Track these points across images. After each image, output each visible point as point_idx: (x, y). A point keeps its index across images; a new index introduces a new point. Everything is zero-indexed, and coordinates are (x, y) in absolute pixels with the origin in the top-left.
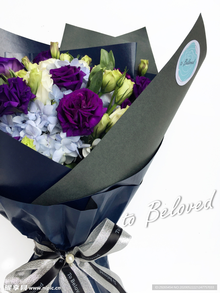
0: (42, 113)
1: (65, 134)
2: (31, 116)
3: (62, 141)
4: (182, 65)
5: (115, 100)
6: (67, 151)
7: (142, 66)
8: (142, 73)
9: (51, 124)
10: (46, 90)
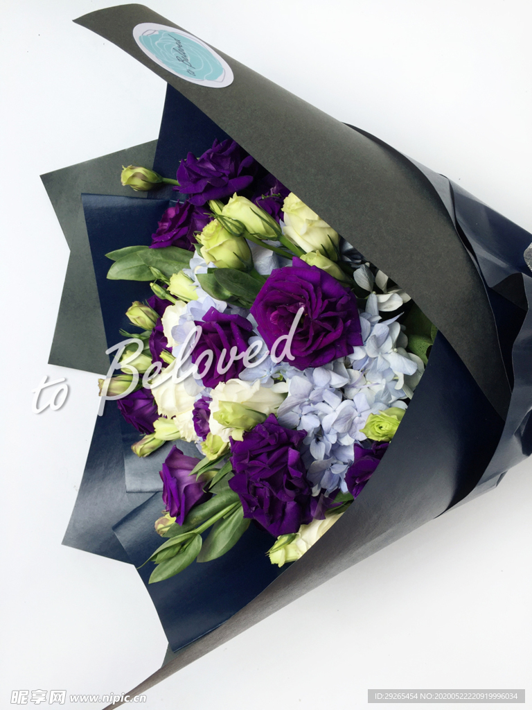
0: (307, 400)
1: (356, 349)
2: (308, 424)
3: (371, 355)
4: (193, 70)
5: (273, 239)
6: (388, 345)
7: (138, 183)
8: (155, 181)
9: (330, 381)
10: (257, 393)
